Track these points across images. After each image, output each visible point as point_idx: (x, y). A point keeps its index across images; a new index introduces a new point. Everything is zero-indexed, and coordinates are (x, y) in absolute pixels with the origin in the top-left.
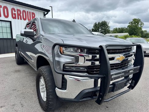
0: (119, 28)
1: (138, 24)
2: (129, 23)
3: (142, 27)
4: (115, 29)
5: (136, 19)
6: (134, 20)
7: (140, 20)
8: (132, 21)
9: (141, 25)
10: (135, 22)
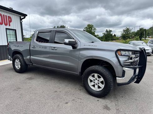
1: (92, 29)
2: (85, 28)
3: (95, 32)
5: (90, 25)
6: (89, 25)
7: (93, 26)
8: (87, 26)
9: (94, 30)
10: (89, 28)
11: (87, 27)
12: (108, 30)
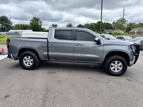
0: (21, 25)
1: (38, 22)
3: (41, 25)
4: (17, 25)
5: (36, 18)
6: (34, 18)
7: (39, 19)
9: (40, 23)
10: (35, 20)
11: (32, 20)
12: (54, 24)
